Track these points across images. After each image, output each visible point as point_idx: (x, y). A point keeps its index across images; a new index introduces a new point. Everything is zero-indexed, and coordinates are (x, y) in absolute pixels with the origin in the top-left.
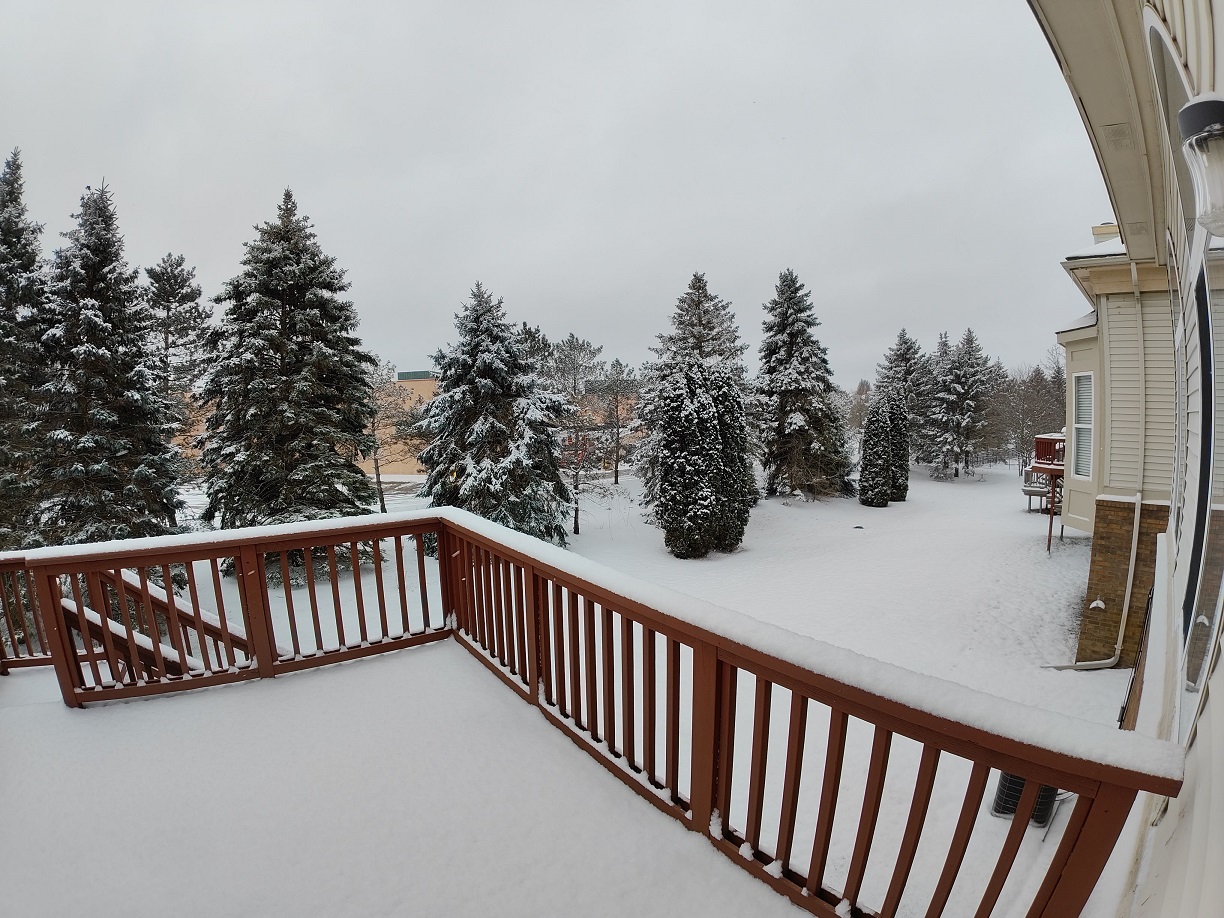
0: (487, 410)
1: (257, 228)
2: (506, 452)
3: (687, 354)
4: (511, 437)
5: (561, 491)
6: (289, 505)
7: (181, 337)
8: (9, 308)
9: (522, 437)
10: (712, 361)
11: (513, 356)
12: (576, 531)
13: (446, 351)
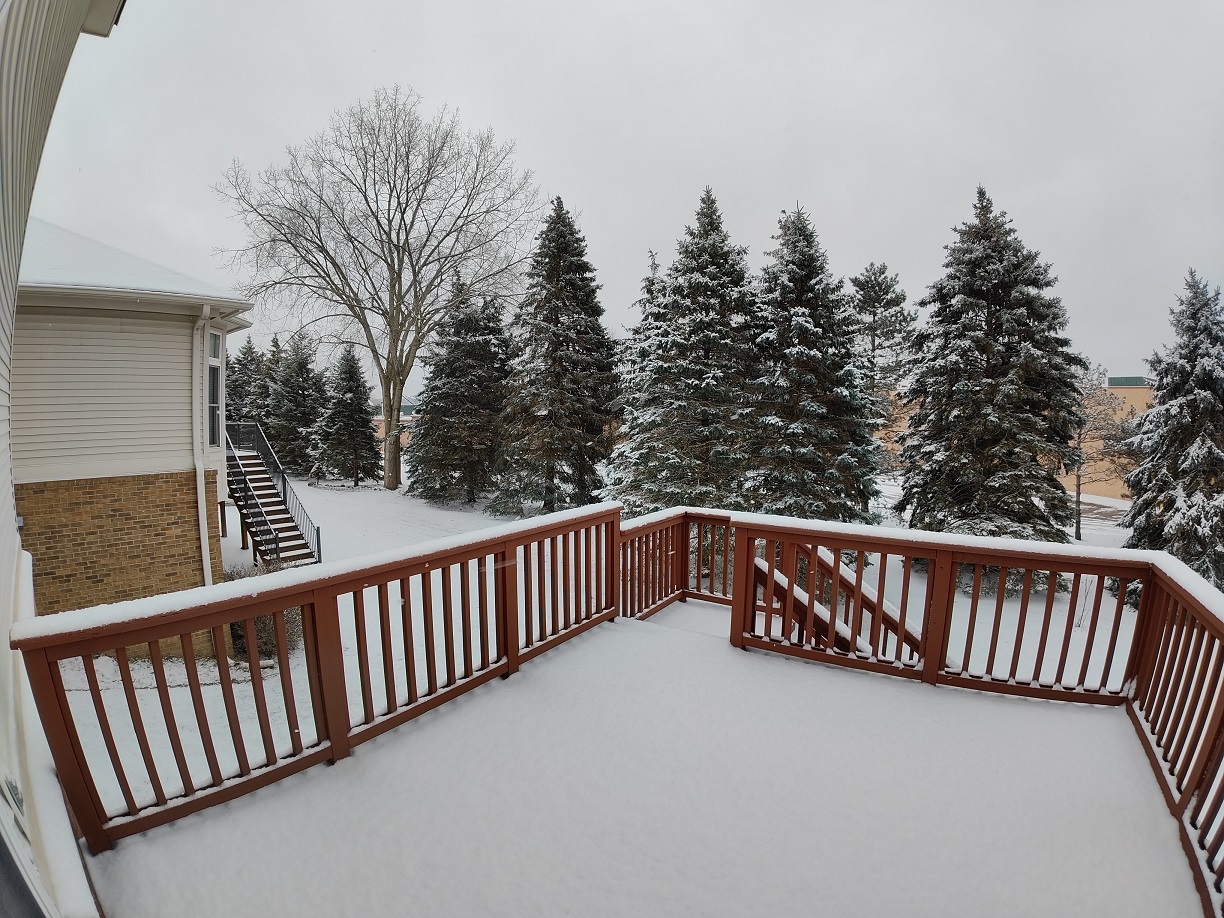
1: (955, 230)
2: (1221, 487)
6: (982, 511)
7: (887, 339)
8: (724, 316)
13: (1162, 354)
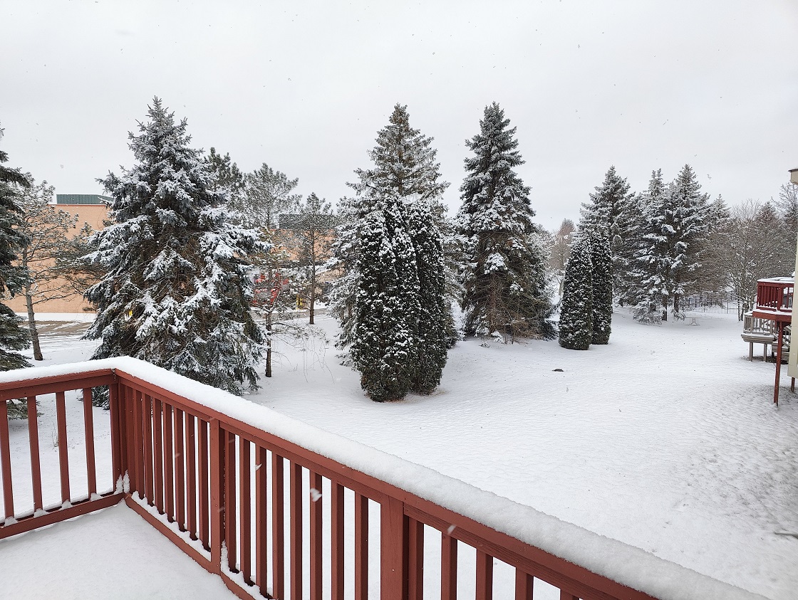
0: (169, 244)
2: (192, 291)
3: (386, 191)
4: (198, 274)
5: (252, 332)
9: (209, 274)
10: (412, 199)
11: (199, 185)
12: (268, 374)
